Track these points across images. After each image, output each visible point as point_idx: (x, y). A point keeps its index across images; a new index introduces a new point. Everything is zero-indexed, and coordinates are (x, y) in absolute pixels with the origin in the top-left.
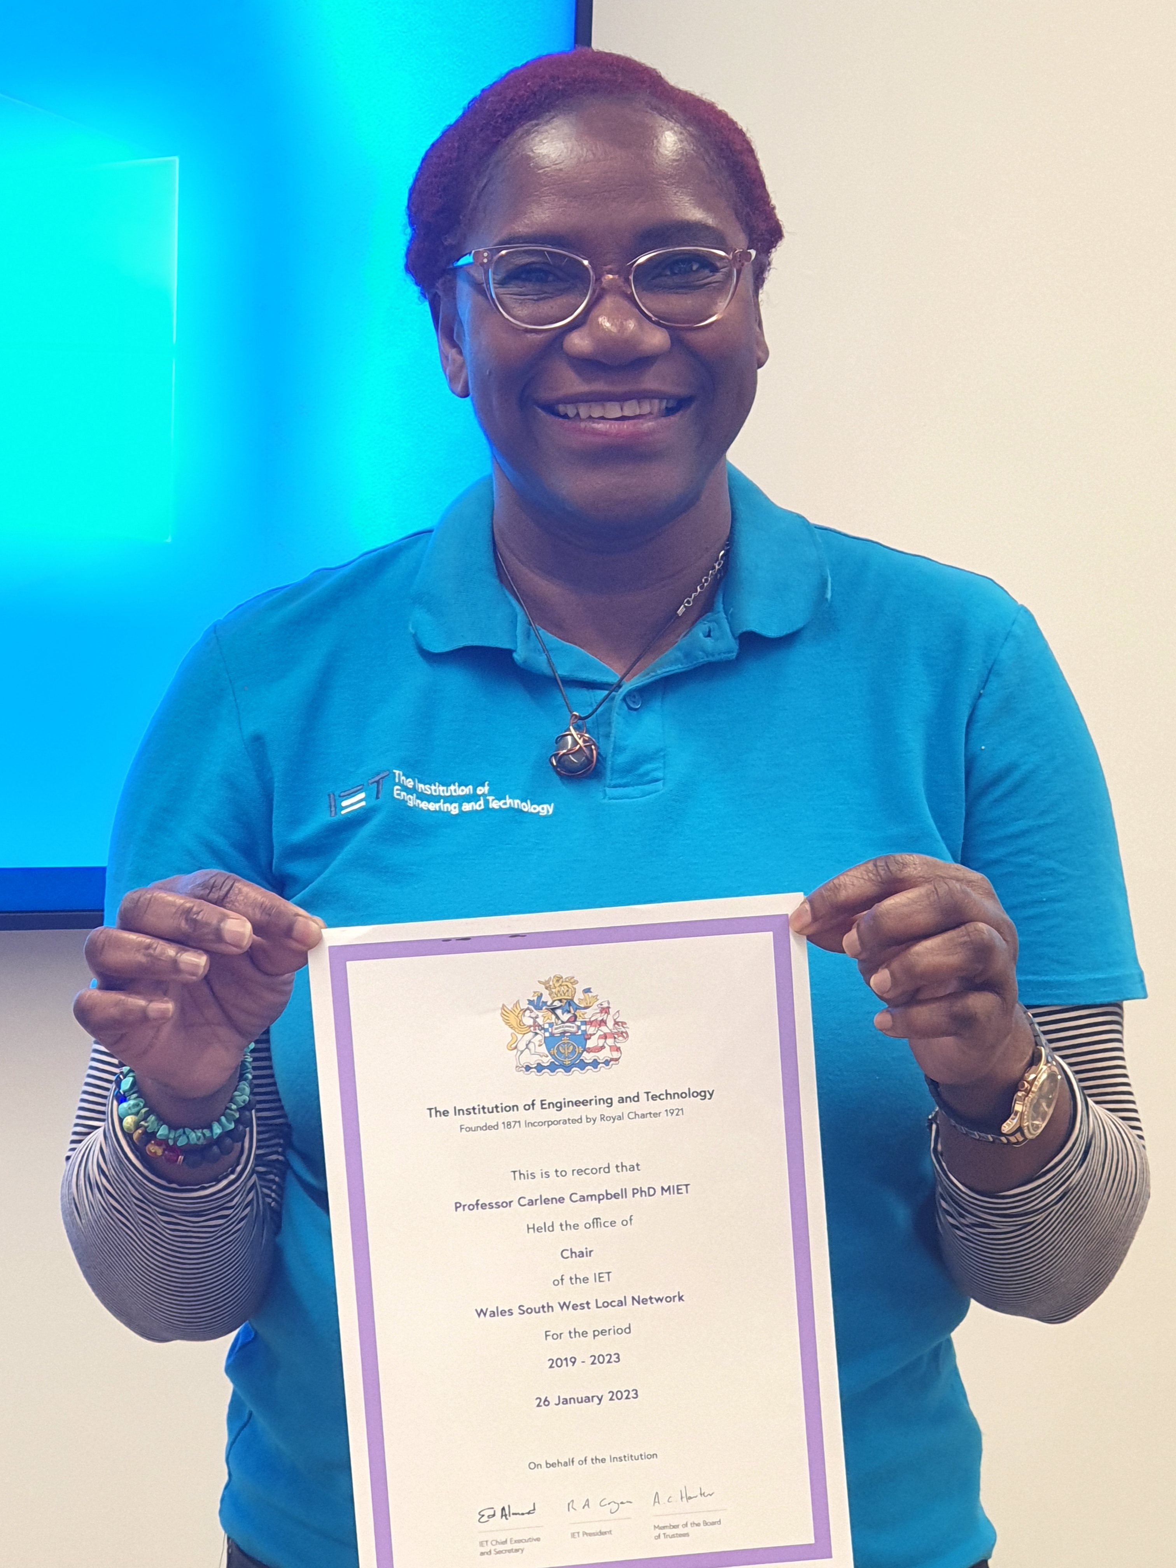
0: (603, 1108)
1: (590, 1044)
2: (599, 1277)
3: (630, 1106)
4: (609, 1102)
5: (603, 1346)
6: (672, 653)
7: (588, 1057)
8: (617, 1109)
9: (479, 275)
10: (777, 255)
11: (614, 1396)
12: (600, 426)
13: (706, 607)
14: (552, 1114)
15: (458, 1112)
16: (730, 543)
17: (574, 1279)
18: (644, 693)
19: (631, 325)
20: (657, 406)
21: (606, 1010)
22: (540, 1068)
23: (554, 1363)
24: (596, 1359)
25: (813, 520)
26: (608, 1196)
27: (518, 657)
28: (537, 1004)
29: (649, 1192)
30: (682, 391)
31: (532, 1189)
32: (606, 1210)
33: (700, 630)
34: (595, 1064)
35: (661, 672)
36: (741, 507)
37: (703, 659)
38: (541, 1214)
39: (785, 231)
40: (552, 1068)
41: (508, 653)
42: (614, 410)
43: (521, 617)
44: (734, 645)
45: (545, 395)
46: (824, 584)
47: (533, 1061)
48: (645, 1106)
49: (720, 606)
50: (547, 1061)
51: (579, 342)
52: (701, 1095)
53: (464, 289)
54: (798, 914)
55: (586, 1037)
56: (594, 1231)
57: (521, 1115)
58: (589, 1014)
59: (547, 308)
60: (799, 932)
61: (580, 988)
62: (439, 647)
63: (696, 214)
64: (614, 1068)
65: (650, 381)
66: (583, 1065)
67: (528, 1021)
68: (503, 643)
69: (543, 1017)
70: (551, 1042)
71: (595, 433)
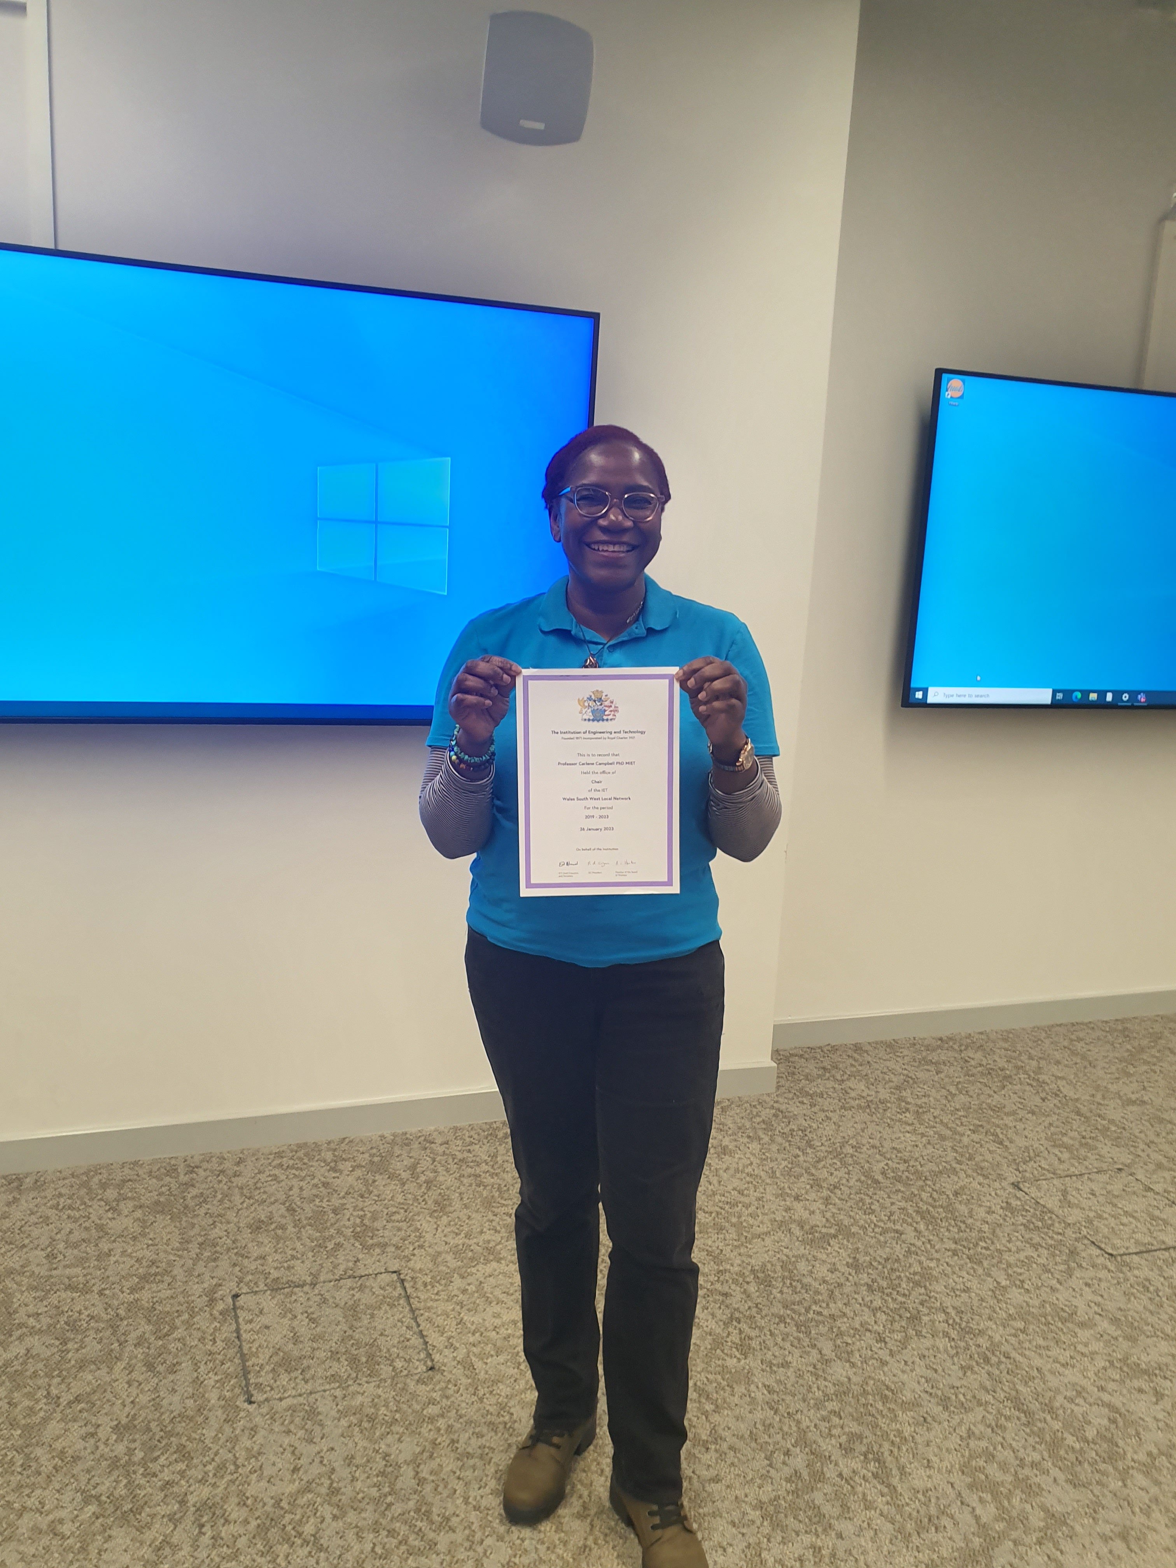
0: (608, 735)
1: (606, 713)
2: (603, 790)
3: (617, 735)
4: (611, 733)
5: (604, 812)
6: (625, 633)
7: (605, 718)
8: (613, 735)
9: (570, 496)
10: (668, 506)
11: (606, 829)
12: (605, 554)
13: (636, 620)
14: (592, 736)
15: (561, 733)
16: (645, 599)
17: (596, 790)
18: (613, 648)
19: (620, 518)
20: (624, 548)
21: (612, 702)
22: (589, 720)
23: (587, 817)
24: (601, 817)
25: (674, 593)
26: (608, 764)
27: (573, 633)
28: (590, 699)
29: (622, 764)
30: (636, 543)
31: (583, 760)
32: (607, 768)
33: (634, 626)
34: (607, 720)
35: (620, 640)
36: (649, 587)
37: (635, 636)
38: (586, 768)
39: (672, 496)
40: (593, 720)
41: (570, 631)
42: (611, 548)
43: (574, 620)
44: (645, 632)
45: (588, 540)
46: (676, 613)
47: (587, 718)
48: (622, 735)
49: (641, 619)
50: (592, 718)
51: (603, 522)
52: (642, 733)
53: (564, 501)
54: (677, 673)
55: (605, 711)
56: (603, 775)
57: (582, 735)
58: (607, 703)
59: (593, 509)
60: (677, 680)
61: (604, 694)
62: (546, 629)
63: (645, 484)
64: (613, 722)
65: (626, 538)
66: (603, 720)
67: (586, 704)
68: (568, 628)
69: (591, 703)
70: (593, 712)
71: (604, 556)
